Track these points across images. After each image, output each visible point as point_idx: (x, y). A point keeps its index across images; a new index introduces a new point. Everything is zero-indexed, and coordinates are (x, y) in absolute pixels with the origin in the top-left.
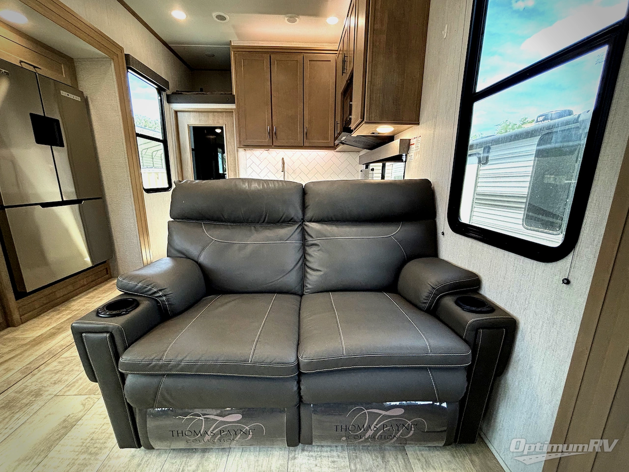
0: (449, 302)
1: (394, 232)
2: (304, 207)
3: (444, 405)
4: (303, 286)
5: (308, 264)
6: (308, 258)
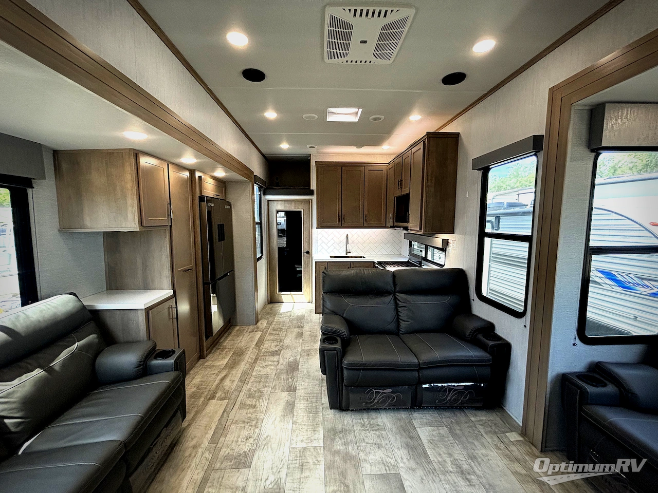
0: (480, 337)
1: (447, 300)
2: (395, 284)
3: (482, 385)
4: (399, 330)
5: (400, 318)
6: (400, 314)
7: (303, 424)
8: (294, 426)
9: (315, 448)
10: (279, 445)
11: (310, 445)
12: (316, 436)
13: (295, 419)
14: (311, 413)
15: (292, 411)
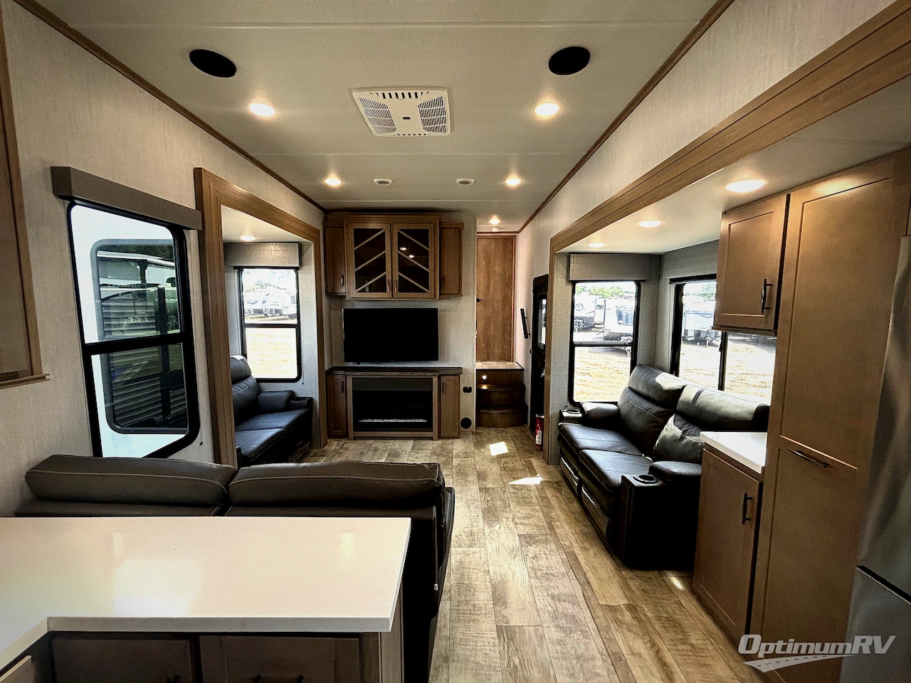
7: (476, 571)
8: (487, 569)
9: (460, 546)
10: (498, 550)
11: (466, 549)
12: (459, 557)
13: (488, 577)
14: (466, 584)
15: (494, 587)
